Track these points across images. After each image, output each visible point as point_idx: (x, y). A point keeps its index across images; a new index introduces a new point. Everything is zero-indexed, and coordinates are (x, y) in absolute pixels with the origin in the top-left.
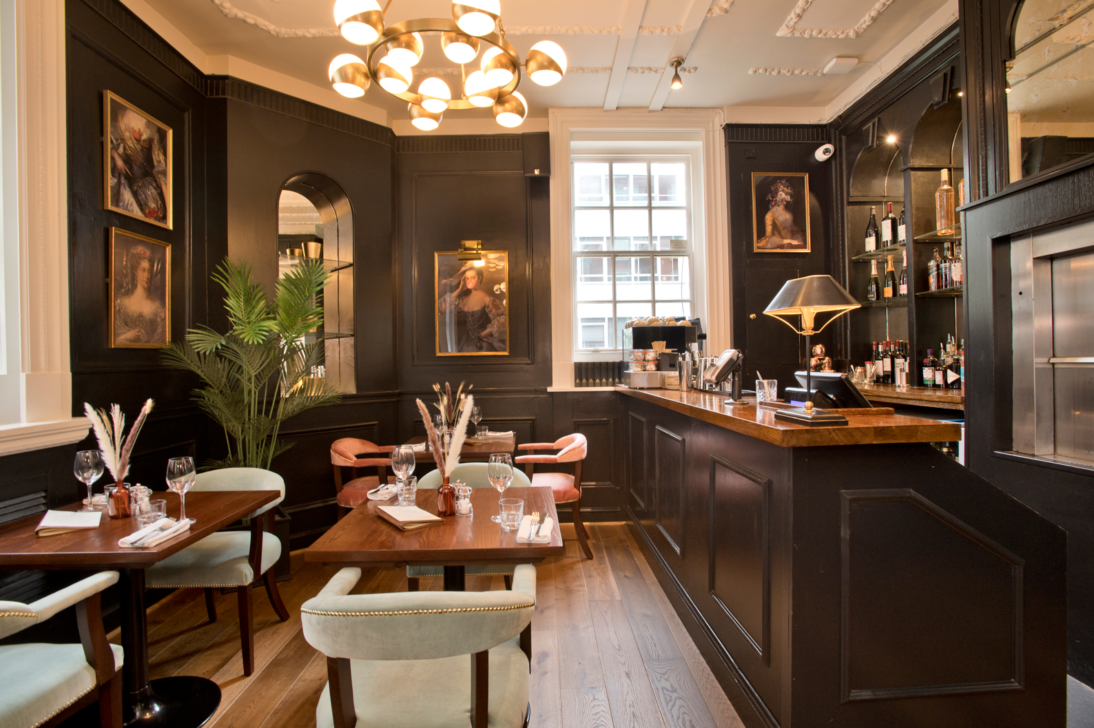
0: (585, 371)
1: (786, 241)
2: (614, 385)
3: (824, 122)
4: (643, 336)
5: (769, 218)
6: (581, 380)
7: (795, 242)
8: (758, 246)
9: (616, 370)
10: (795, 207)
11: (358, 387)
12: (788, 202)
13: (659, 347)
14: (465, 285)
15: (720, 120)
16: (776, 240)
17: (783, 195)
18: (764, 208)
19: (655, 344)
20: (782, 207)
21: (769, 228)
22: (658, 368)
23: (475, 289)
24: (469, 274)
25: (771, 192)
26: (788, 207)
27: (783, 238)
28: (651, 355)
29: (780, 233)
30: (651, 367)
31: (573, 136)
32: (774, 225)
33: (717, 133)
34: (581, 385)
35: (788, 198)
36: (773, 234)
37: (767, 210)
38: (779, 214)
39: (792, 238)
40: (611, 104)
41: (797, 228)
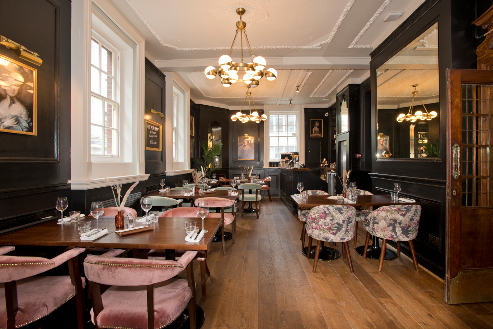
0: (271, 164)
1: (317, 135)
2: (278, 167)
3: (327, 107)
4: (283, 156)
5: (313, 130)
6: (270, 166)
7: (320, 135)
8: (311, 136)
9: (277, 164)
10: (320, 127)
11: (222, 167)
12: (318, 126)
13: (286, 158)
14: (245, 144)
15: (303, 107)
16: (315, 135)
17: (317, 124)
18: (312, 127)
19: (285, 158)
20: (317, 127)
21: (314, 132)
22: (286, 163)
23: (247, 145)
24: (246, 142)
25: (314, 123)
26: (318, 127)
27: (317, 134)
28: (284, 160)
29: (316, 133)
30: (284, 163)
31: (269, 110)
32: (315, 131)
33: (302, 110)
34: (270, 167)
35: (318, 125)
36: (314, 133)
37: (313, 128)
38: (316, 129)
39: (319, 134)
40: (278, 103)
41: (320, 132)
